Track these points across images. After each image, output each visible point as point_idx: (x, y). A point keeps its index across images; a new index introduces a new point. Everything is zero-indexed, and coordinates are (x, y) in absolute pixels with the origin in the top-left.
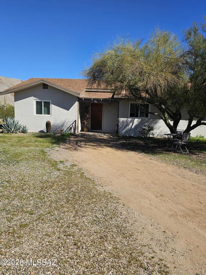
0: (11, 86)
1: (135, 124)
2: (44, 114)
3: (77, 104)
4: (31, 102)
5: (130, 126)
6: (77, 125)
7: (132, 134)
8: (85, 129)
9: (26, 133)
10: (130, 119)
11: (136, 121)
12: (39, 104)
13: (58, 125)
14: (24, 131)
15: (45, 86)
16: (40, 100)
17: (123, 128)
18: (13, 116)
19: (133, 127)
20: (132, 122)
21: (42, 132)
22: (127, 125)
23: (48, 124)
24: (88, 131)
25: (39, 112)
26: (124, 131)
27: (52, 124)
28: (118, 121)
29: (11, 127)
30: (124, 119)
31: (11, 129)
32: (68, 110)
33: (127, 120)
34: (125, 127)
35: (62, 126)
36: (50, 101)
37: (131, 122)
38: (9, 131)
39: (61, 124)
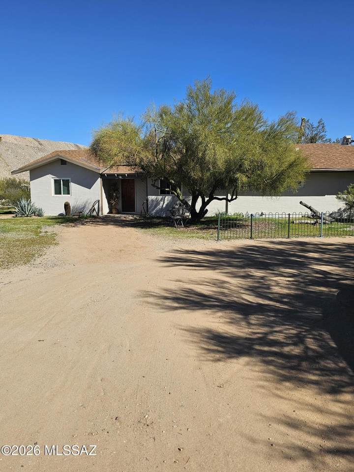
0: (27, 164)
1: (166, 203)
2: (63, 194)
3: (99, 181)
4: (49, 180)
5: (161, 205)
6: (100, 206)
7: (163, 214)
8: (114, 211)
9: (42, 216)
10: (160, 197)
11: (168, 199)
12: (57, 182)
13: (79, 207)
14: (40, 215)
15: (63, 162)
16: (58, 178)
17: (153, 207)
18: (28, 197)
19: (164, 206)
20: (163, 200)
21: (61, 215)
22: (158, 203)
23: (67, 206)
24: (118, 213)
25: (58, 192)
26: (154, 211)
27: (72, 205)
28: (147, 200)
29: (25, 209)
30: (153, 197)
31: (25, 212)
32: (90, 188)
33: (156, 199)
34: (156, 206)
35: (84, 208)
36: (70, 179)
37: (161, 200)
38: (23, 215)
39: (82, 205)
